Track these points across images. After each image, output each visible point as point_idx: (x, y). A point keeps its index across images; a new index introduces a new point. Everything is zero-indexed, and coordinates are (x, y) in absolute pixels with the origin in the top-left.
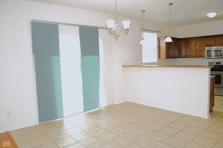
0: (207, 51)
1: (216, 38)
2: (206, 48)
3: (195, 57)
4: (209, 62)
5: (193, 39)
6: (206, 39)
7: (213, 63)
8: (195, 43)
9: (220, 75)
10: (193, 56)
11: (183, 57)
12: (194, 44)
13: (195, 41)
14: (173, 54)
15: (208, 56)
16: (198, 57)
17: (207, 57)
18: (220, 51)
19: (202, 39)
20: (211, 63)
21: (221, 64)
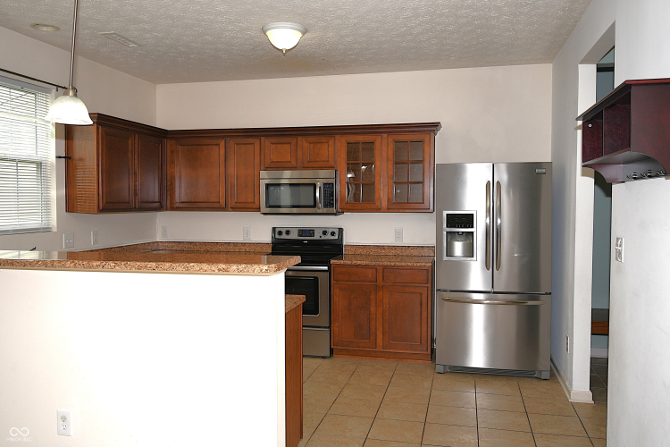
0: (268, 186)
1: (299, 138)
2: (263, 174)
3: (224, 209)
4: (274, 229)
5: (217, 137)
6: (263, 138)
7: (288, 233)
8: (222, 152)
9: (316, 279)
10: (216, 205)
11: (177, 205)
12: (222, 158)
13: (222, 143)
14: (136, 194)
15: (270, 207)
16: (234, 209)
17: (268, 210)
18: (312, 188)
19: (251, 140)
20: (280, 233)
21: (316, 237)
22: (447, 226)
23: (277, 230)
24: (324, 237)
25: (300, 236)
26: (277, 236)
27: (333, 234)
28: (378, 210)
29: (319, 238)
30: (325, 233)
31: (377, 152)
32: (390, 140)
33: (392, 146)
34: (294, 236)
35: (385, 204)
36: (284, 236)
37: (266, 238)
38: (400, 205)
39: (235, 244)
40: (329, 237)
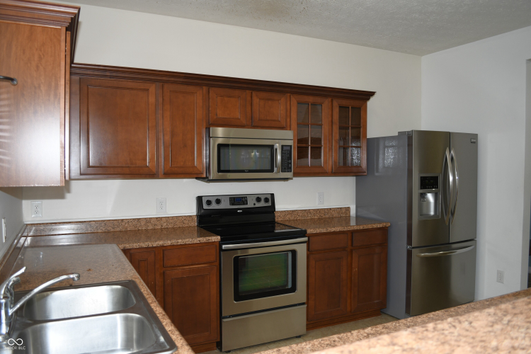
0: (220, 147)
1: (248, 92)
3: (154, 176)
4: (199, 199)
6: (205, 88)
7: (219, 201)
10: (144, 171)
13: (153, 90)
16: (168, 175)
18: (269, 150)
19: (191, 88)
20: (209, 203)
21: (250, 204)
23: (204, 199)
24: (258, 205)
25: (232, 204)
26: (205, 207)
27: (266, 200)
28: (325, 174)
29: (253, 206)
30: (259, 200)
31: (324, 115)
32: (336, 103)
33: (337, 110)
34: (225, 205)
35: (330, 168)
36: (214, 206)
38: (344, 169)
39: (149, 219)
40: (263, 204)
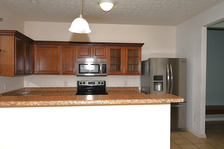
0: (80, 65)
1: (92, 46)
3: (59, 74)
6: (76, 46)
7: (84, 83)
10: (56, 72)
11: (37, 72)
13: (59, 47)
14: (25, 67)
15: (81, 73)
16: (64, 74)
18: (98, 66)
19: (71, 46)
20: (81, 83)
22: (154, 80)
23: (79, 82)
24: (99, 85)
25: (89, 84)
26: (80, 85)
27: (102, 83)
28: (122, 74)
29: (97, 85)
30: (99, 83)
31: (121, 53)
32: (127, 49)
33: (127, 51)
35: (124, 72)
36: (83, 84)
37: (75, 85)
38: (130, 72)
39: (61, 88)
40: (101, 84)
